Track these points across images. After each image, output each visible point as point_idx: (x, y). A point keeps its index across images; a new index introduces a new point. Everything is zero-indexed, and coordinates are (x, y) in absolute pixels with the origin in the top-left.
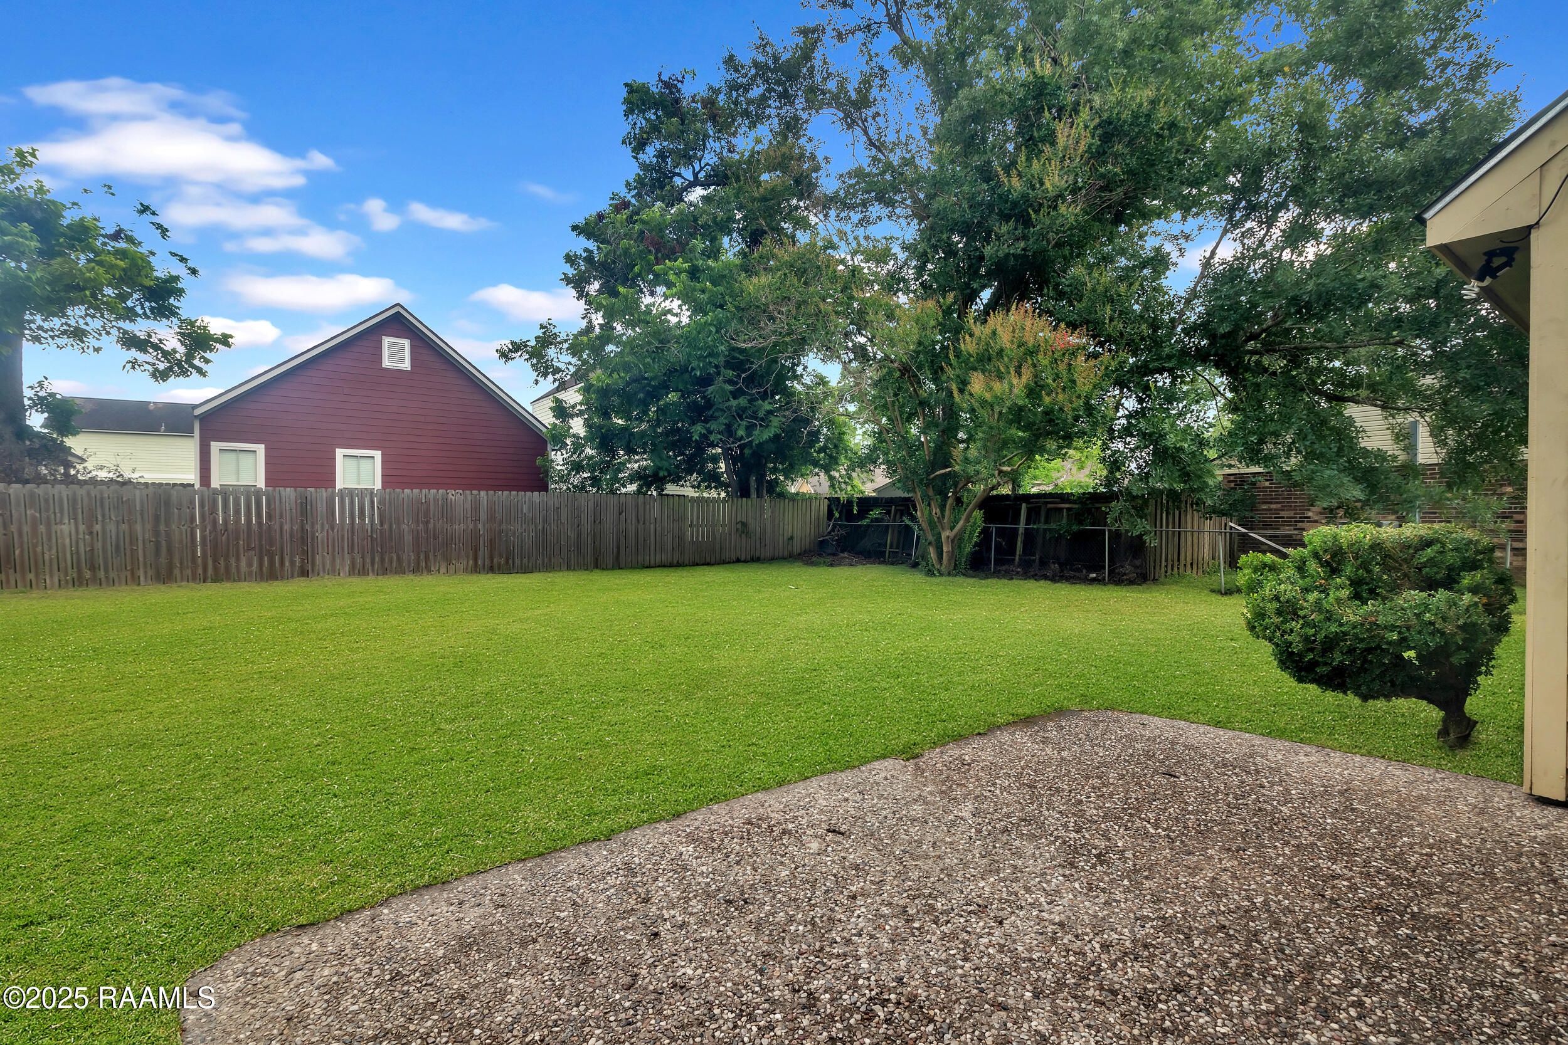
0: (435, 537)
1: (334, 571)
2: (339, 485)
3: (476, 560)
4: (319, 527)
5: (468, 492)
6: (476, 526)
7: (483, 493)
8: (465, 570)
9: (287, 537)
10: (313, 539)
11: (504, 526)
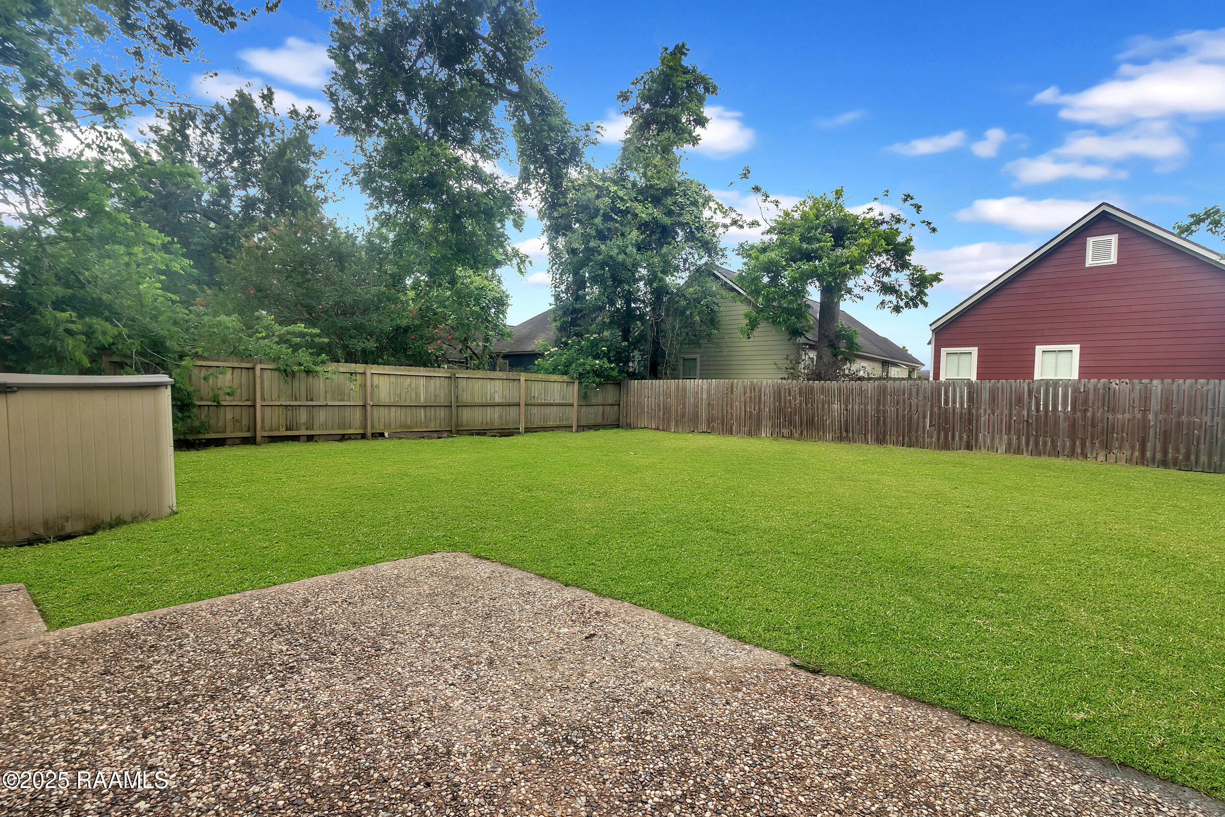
0: (1093, 425)
1: (993, 448)
2: (1037, 376)
3: (1143, 451)
4: (982, 411)
5: (1136, 381)
6: (1145, 417)
7: (1155, 382)
8: (1129, 461)
9: (957, 417)
10: (977, 421)
11: (1184, 418)
